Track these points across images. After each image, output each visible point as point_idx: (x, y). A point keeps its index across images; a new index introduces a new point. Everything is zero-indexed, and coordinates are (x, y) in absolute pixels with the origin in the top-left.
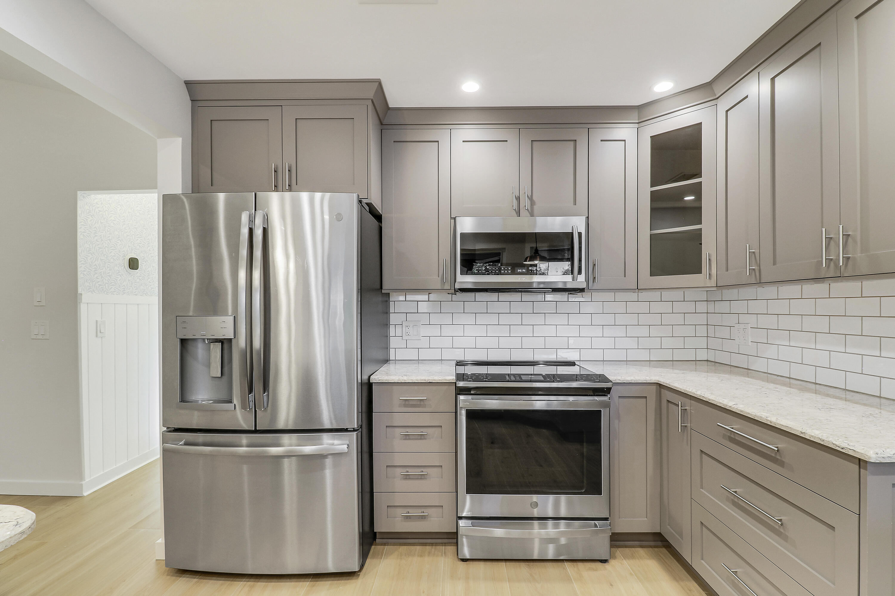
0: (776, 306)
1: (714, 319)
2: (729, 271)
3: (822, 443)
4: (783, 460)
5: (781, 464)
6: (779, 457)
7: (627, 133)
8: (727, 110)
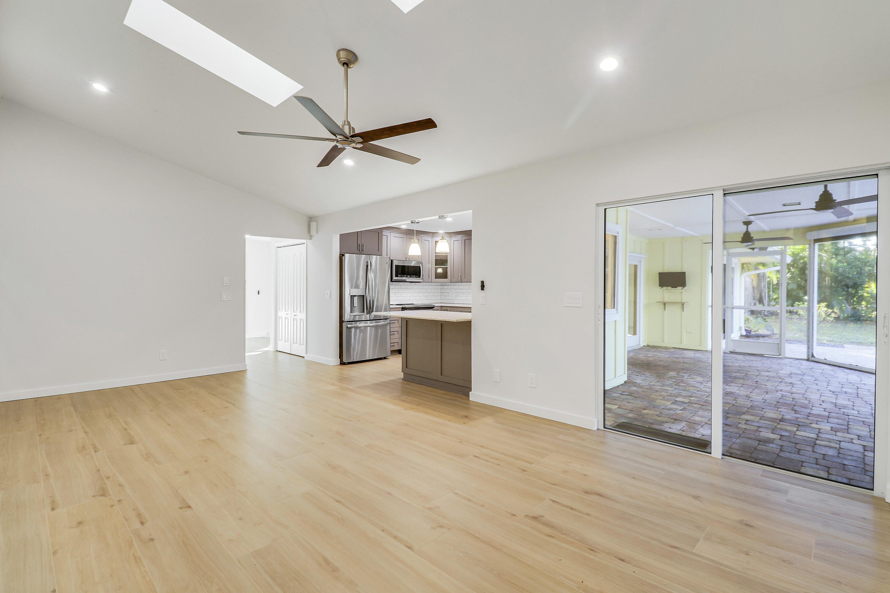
1: (443, 290)
7: (430, 239)
8: (454, 241)
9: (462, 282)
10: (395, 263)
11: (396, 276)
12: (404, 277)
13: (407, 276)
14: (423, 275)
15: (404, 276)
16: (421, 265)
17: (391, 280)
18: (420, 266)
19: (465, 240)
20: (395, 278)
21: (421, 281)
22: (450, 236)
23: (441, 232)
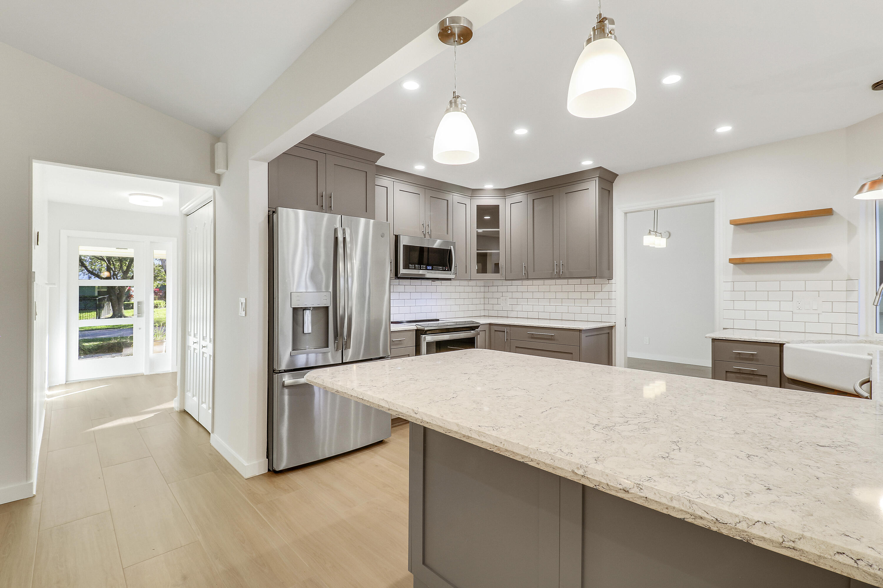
0: (521, 289)
1: (489, 295)
2: (512, 273)
3: (569, 328)
4: (555, 338)
5: (554, 340)
6: (553, 338)
7: (467, 201)
8: (511, 204)
9: (528, 279)
10: (404, 241)
11: (406, 267)
12: (421, 269)
13: (426, 267)
14: (455, 267)
15: (421, 267)
16: (452, 247)
17: (397, 275)
18: (450, 250)
19: (533, 200)
20: (402, 271)
21: (452, 276)
22: (504, 195)
23: (489, 186)
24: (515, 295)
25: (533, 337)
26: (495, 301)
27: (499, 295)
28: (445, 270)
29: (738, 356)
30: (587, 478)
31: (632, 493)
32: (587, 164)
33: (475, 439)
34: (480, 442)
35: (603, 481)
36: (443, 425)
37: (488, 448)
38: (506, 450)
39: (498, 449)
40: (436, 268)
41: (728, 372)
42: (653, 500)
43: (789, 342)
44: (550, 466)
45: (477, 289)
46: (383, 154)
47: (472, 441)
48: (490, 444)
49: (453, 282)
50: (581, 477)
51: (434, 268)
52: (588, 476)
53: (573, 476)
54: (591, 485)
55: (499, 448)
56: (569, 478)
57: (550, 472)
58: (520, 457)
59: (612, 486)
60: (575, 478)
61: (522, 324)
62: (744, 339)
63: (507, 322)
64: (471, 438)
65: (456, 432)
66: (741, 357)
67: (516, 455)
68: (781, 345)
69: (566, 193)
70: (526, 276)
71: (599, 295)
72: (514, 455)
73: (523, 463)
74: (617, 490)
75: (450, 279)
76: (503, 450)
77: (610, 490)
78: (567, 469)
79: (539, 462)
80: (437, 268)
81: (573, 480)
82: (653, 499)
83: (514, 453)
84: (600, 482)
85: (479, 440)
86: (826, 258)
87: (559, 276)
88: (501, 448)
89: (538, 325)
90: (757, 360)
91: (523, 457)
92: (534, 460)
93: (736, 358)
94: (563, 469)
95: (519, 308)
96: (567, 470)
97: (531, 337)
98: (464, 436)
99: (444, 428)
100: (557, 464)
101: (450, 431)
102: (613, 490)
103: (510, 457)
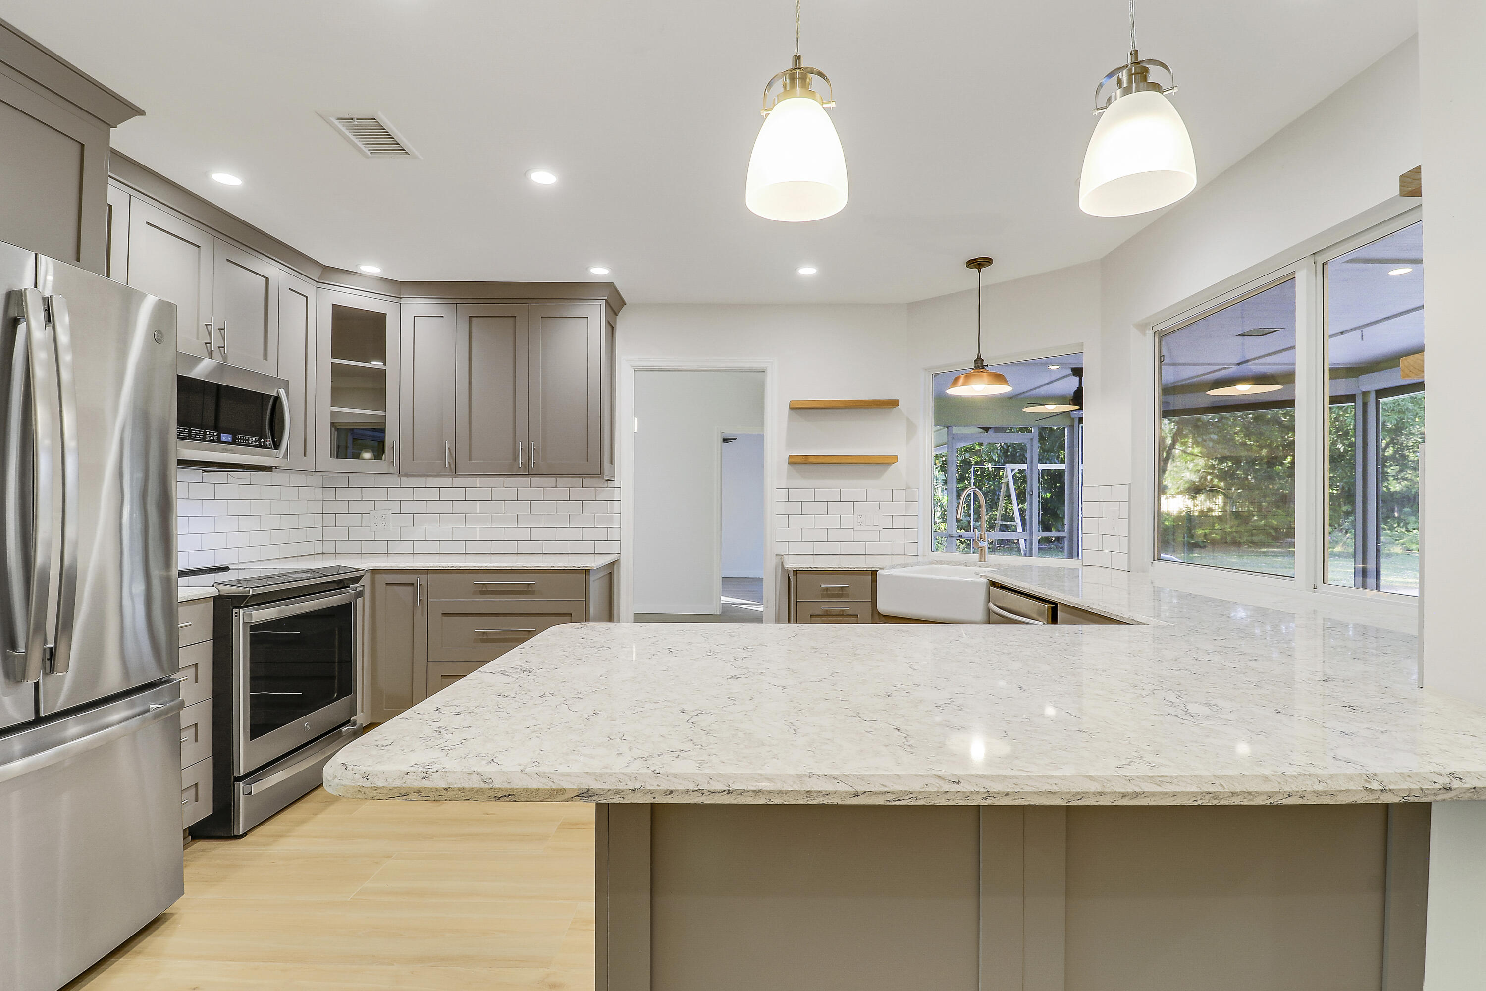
1: (339, 506)
2: (416, 461)
3: (566, 569)
4: (534, 589)
5: (533, 592)
7: (309, 289)
8: (414, 316)
9: (455, 474)
13: (218, 436)
14: (289, 439)
15: (205, 434)
16: (282, 389)
18: (279, 398)
19: (469, 317)
21: (279, 462)
22: (397, 294)
23: (371, 269)
24: (407, 507)
25: (484, 591)
26: (356, 520)
27: (367, 507)
28: (264, 447)
29: (825, 592)
30: (1390, 790)
31: (1455, 789)
32: (599, 272)
33: (1153, 794)
34: (1167, 796)
35: (1413, 787)
36: (1055, 787)
37: (1190, 803)
38: (1234, 794)
39: (1213, 797)
40: (243, 439)
41: (813, 616)
42: (1483, 788)
43: (883, 568)
44: (1325, 793)
45: (306, 493)
46: (141, 113)
47: (1146, 799)
48: (1193, 793)
49: (275, 476)
50: (1380, 792)
51: (238, 439)
52: (1391, 788)
53: (1366, 795)
54: (1396, 800)
55: (1216, 795)
56: (1359, 802)
57: (1326, 803)
58: (1265, 797)
59: (1428, 789)
60: (1370, 798)
61: (460, 567)
62: (834, 568)
63: (422, 564)
64: (1143, 795)
65: (1100, 794)
66: (828, 593)
67: (1256, 795)
68: (874, 573)
69: (542, 317)
70: (451, 468)
71: (590, 508)
72: (1252, 797)
73: (1271, 806)
74: (1435, 792)
75: (268, 469)
76: (1226, 796)
77: (1426, 795)
78: (1354, 788)
79: (1304, 793)
80: (246, 440)
81: (1367, 802)
82: (1483, 786)
83: (1250, 793)
84: (1410, 790)
85: (1166, 793)
86: (885, 462)
87: (528, 472)
88: (1220, 792)
89: (499, 567)
90: (847, 596)
91: (1270, 795)
92: (1294, 794)
93: (823, 596)
94: (1350, 790)
95: (419, 533)
96: (1355, 790)
97: (480, 591)
98: (1124, 795)
99: (1062, 793)
100: (1334, 786)
101: (1083, 795)
102: (1430, 794)
103: (1242, 803)
